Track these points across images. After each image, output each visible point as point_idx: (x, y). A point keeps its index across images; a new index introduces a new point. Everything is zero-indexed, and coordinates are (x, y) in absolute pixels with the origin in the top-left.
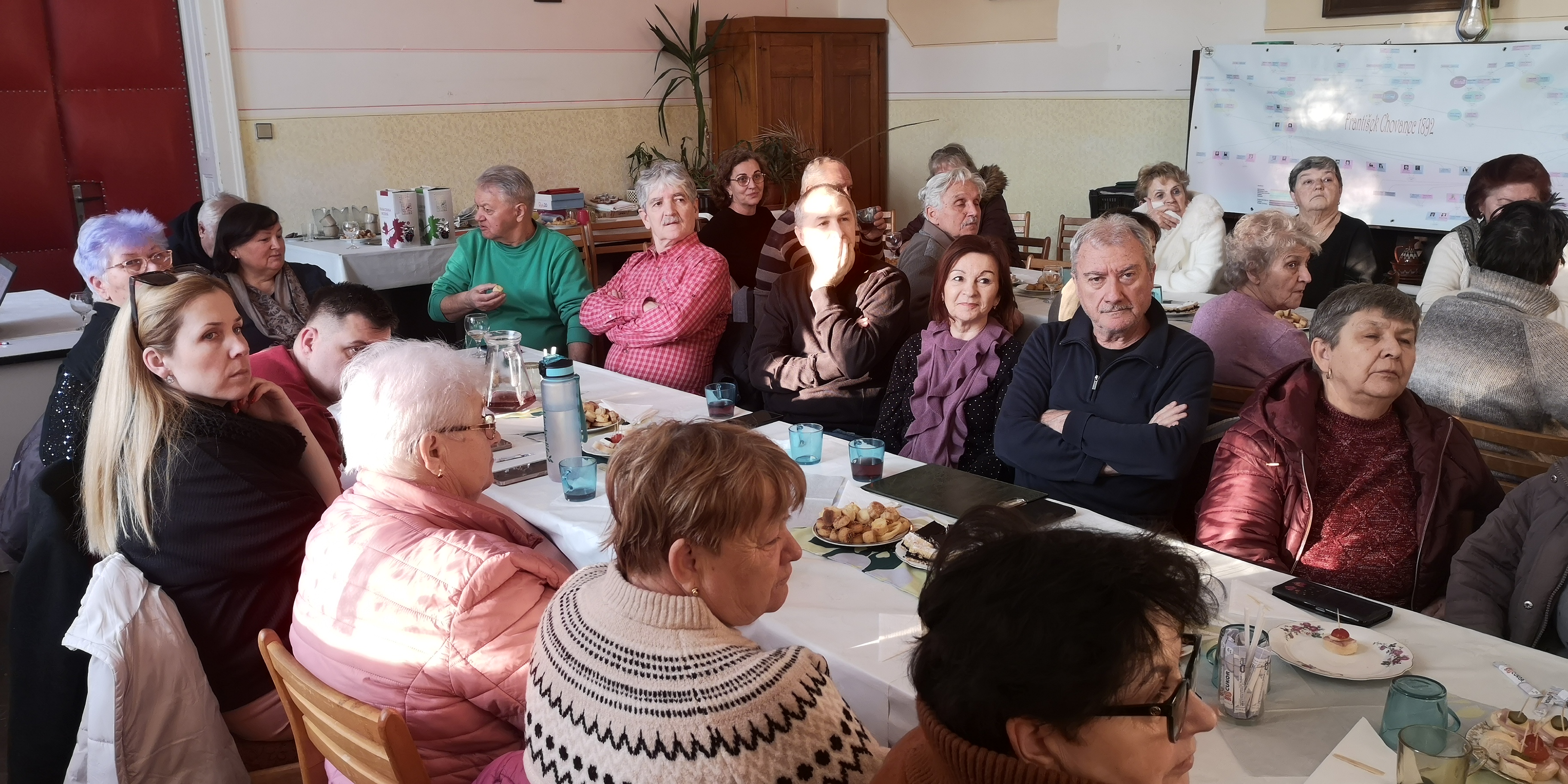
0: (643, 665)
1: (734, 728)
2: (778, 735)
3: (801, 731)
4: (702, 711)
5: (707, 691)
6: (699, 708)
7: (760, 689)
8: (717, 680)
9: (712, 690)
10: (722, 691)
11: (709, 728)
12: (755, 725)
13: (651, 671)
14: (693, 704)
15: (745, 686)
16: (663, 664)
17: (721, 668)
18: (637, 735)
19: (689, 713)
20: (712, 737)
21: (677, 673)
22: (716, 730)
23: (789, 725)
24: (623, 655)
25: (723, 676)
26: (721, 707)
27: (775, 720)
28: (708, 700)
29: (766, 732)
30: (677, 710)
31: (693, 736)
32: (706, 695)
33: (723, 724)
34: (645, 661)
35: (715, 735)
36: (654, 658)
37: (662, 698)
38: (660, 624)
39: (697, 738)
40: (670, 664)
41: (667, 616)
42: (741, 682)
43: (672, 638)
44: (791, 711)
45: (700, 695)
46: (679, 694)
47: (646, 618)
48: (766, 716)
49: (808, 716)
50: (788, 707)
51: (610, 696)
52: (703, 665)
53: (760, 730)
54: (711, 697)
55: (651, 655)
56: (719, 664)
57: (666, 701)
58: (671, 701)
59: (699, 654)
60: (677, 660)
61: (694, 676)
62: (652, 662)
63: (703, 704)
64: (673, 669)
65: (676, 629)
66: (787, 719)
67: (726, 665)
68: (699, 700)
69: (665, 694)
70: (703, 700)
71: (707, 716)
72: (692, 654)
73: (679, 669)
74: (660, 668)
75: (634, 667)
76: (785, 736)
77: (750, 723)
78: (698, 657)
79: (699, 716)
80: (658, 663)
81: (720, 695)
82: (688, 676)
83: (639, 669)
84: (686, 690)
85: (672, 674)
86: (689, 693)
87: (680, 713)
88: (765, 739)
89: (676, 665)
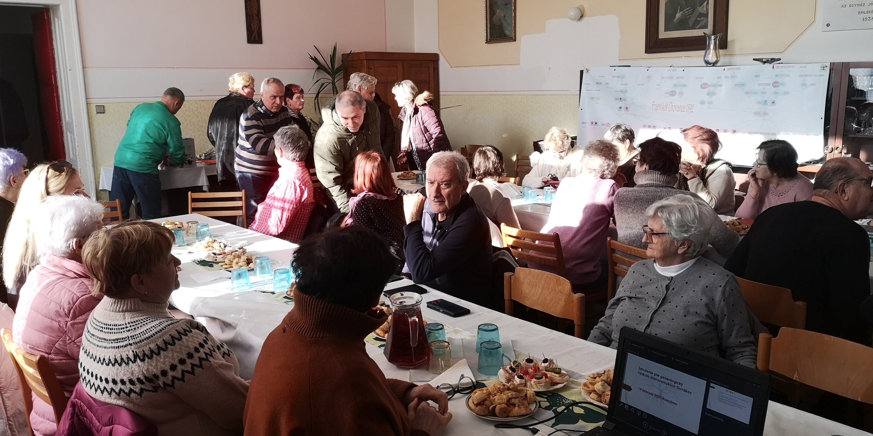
0: (111, 329)
1: (143, 351)
2: (162, 352)
3: (172, 350)
4: (130, 344)
5: (133, 336)
6: (129, 344)
7: (155, 334)
8: (138, 332)
9: (135, 335)
10: (139, 335)
11: (133, 351)
12: (152, 349)
13: (113, 331)
14: (127, 342)
15: (149, 333)
16: (118, 327)
17: (141, 326)
18: (108, 358)
19: (126, 346)
20: (134, 355)
21: (123, 330)
22: (136, 352)
23: (167, 348)
24: (104, 326)
25: (141, 329)
26: (138, 342)
27: (160, 346)
28: (133, 340)
29: (156, 352)
30: (121, 345)
31: (127, 355)
32: (133, 338)
33: (139, 349)
34: (111, 327)
35: (135, 354)
36: (114, 325)
37: (116, 341)
38: (117, 310)
39: (129, 356)
40: (120, 327)
41: (120, 307)
42: (148, 331)
43: (122, 316)
44: (168, 342)
45: (130, 338)
46: (123, 338)
47: (112, 309)
48: (157, 345)
49: (176, 345)
50: (166, 341)
51: (100, 344)
52: (133, 326)
53: (154, 351)
54: (134, 339)
55: (113, 324)
56: (141, 324)
57: (117, 342)
58: (120, 342)
59: (133, 321)
60: (123, 325)
61: (129, 330)
62: (114, 327)
63: (131, 342)
64: (121, 329)
65: (124, 312)
66: (166, 346)
67: (144, 325)
68: (130, 340)
69: (117, 339)
70: (131, 340)
71: (132, 346)
72: (129, 322)
73: (124, 328)
74: (117, 329)
75: (107, 330)
76: (165, 353)
77: (150, 348)
78: (132, 323)
79: (129, 347)
80: (116, 327)
81: (138, 337)
82: (127, 331)
83: (109, 331)
84: (125, 337)
85: (120, 331)
86: (126, 337)
87: (122, 346)
88: (156, 354)
89: (122, 327)
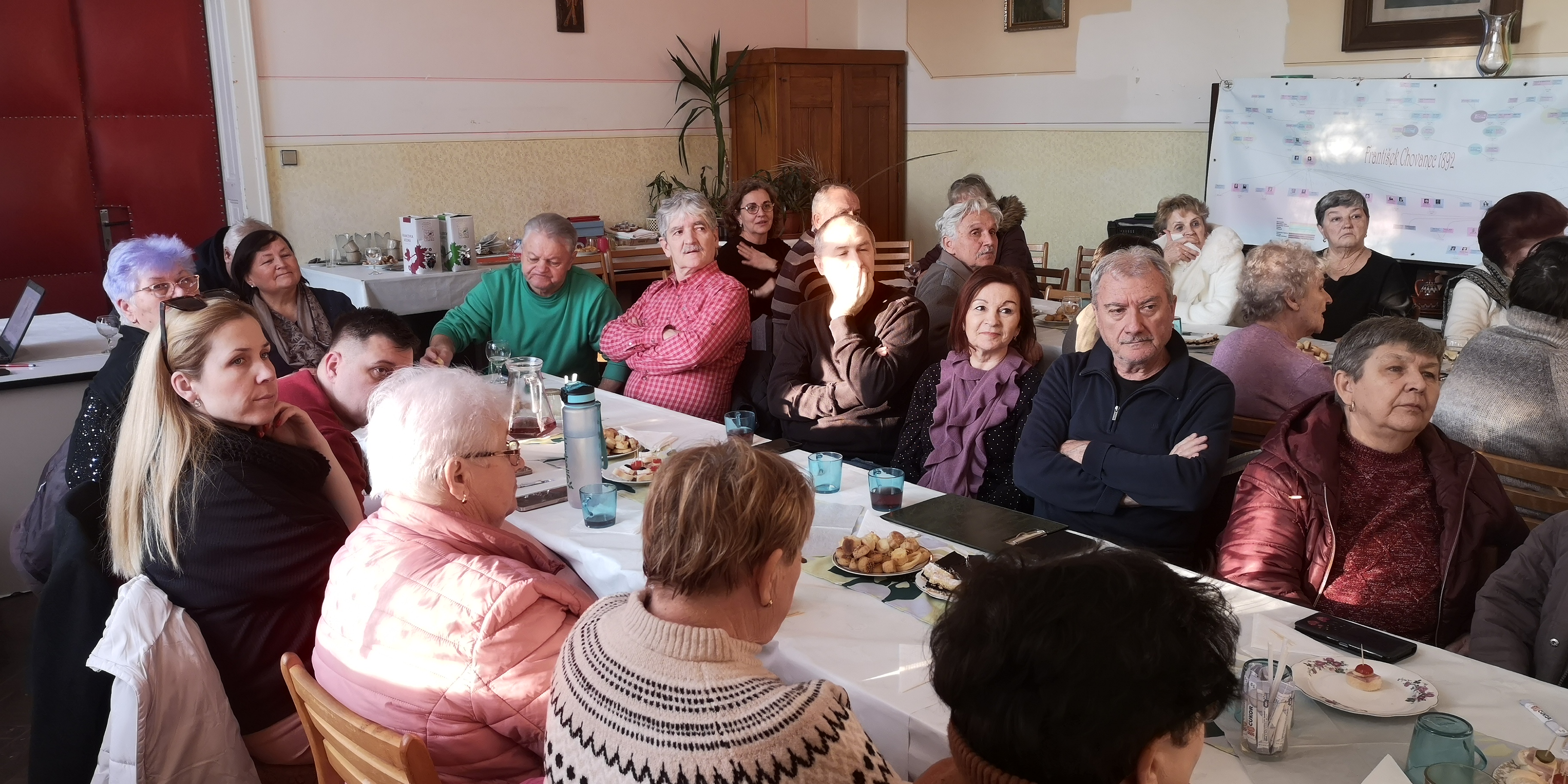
0: (665, 697)
1: (757, 762)
2: (801, 769)
4: (725, 745)
5: (730, 724)
6: (722, 742)
7: (783, 723)
8: (741, 713)
9: (735, 723)
10: (745, 725)
11: (732, 762)
12: (777, 759)
13: (674, 703)
14: (716, 738)
15: (768, 720)
16: (686, 696)
17: (744, 701)
18: (660, 768)
19: (711, 747)
20: (735, 771)
21: (699, 706)
22: (739, 764)
23: (812, 759)
24: (645, 686)
25: (746, 709)
26: (744, 741)
27: (798, 755)
28: (731, 733)
29: (789, 767)
30: (699, 743)
31: (715, 769)
32: (729, 729)
33: (746, 757)
34: (667, 693)
35: (738, 769)
36: (676, 690)
37: (685, 731)
38: (682, 656)
39: (719, 772)
40: (692, 697)
41: (689, 648)
42: (764, 716)
43: (695, 670)
44: (813, 746)
45: (722, 729)
46: (702, 727)
47: (668, 650)
48: (789, 750)
49: (831, 751)
50: (811, 742)
51: (631, 727)
52: (725, 698)
53: (783, 764)
54: (733, 731)
55: (673, 687)
56: (742, 697)
57: (688, 734)
58: (694, 734)
59: (722, 686)
60: (700, 692)
61: (717, 709)
62: (674, 695)
63: (726, 738)
64: (696, 702)
65: (698, 662)
66: (810, 754)
67: (749, 698)
68: (722, 734)
69: (687, 727)
70: (725, 733)
71: (730, 750)
72: (715, 686)
73: (702, 701)
74: (683, 701)
75: (656, 699)
76: (808, 771)
77: (773, 757)
78: (720, 689)
79: (722, 750)
80: (680, 696)
81: (743, 728)
82: (711, 709)
83: (661, 701)
84: (709, 722)
85: (694, 707)
86: (712, 726)
87: (702, 746)
88: (788, 774)
89: (699, 697)
